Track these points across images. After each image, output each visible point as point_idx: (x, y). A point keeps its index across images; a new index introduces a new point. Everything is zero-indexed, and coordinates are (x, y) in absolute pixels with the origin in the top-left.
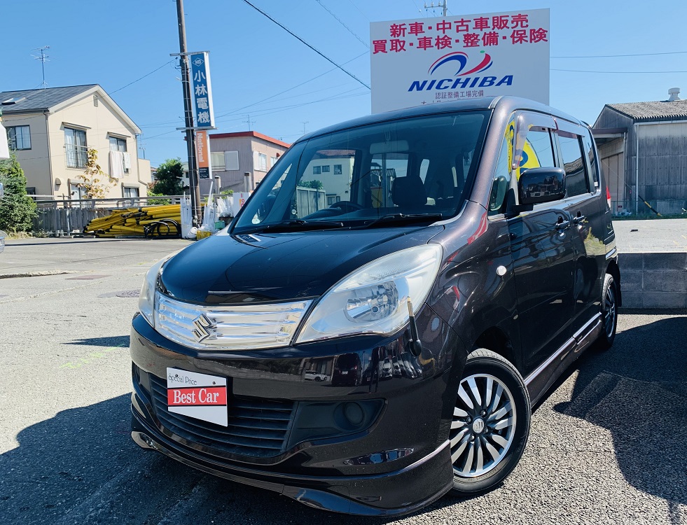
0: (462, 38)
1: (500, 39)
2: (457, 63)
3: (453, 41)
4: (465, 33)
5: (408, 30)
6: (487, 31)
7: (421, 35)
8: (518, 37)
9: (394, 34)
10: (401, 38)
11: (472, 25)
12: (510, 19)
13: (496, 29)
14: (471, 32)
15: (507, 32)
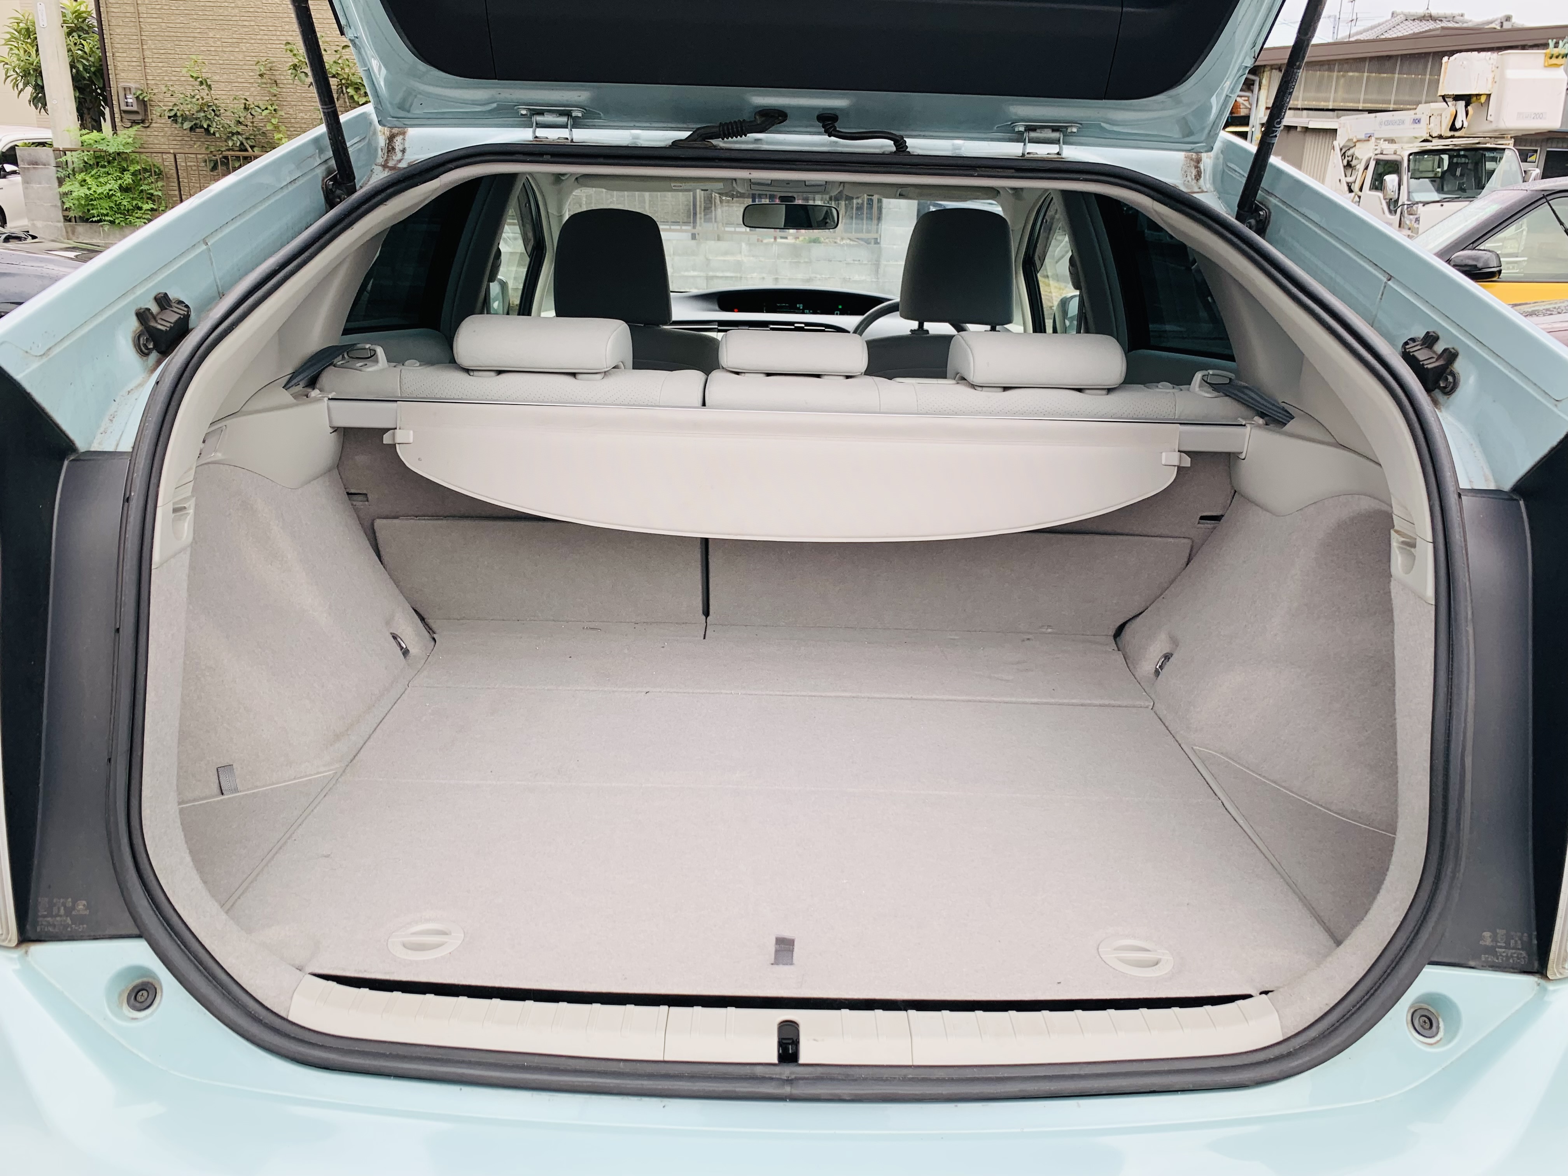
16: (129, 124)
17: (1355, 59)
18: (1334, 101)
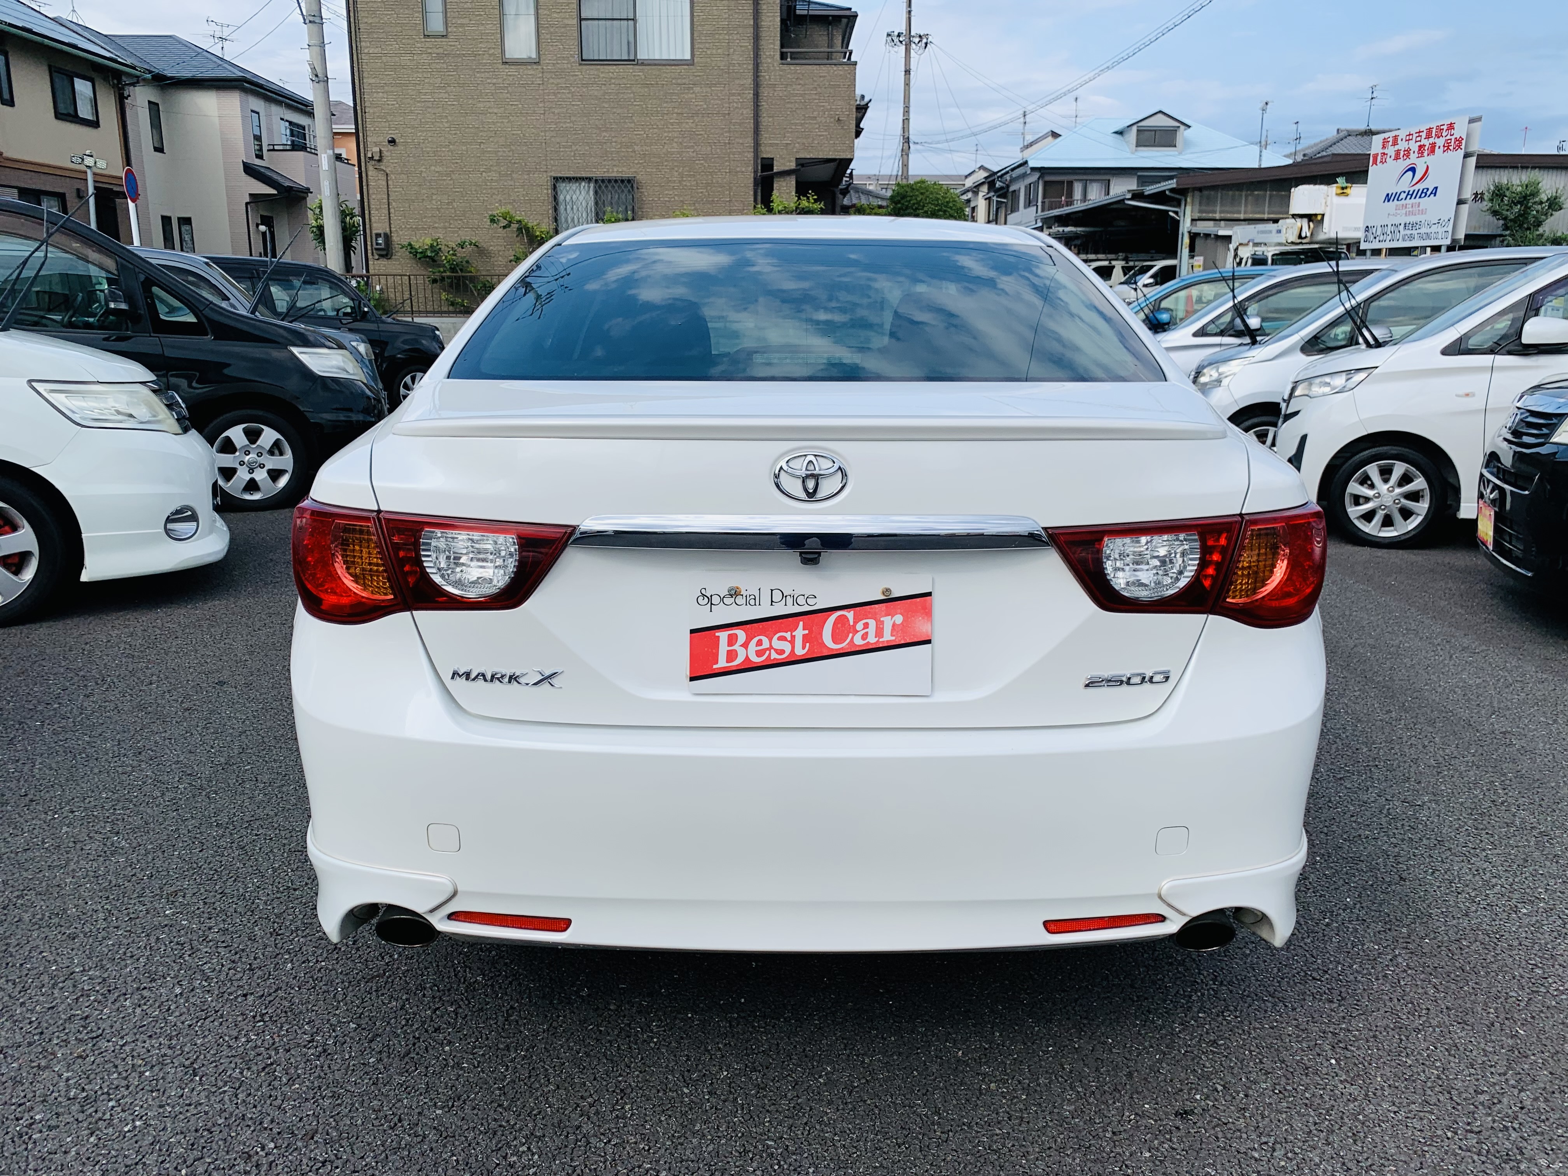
0: (1416, 150)
1: (1437, 148)
2: (1410, 173)
3: (1411, 152)
4: (1419, 144)
5: (1390, 143)
6: (1431, 140)
7: (1397, 147)
8: (1447, 147)
9: (1384, 147)
10: (1386, 151)
11: (1424, 135)
12: (1445, 127)
13: (1437, 140)
14: (1422, 143)
15: (1440, 142)
16: (377, 257)
17: (1259, 182)
18: (1245, 213)
